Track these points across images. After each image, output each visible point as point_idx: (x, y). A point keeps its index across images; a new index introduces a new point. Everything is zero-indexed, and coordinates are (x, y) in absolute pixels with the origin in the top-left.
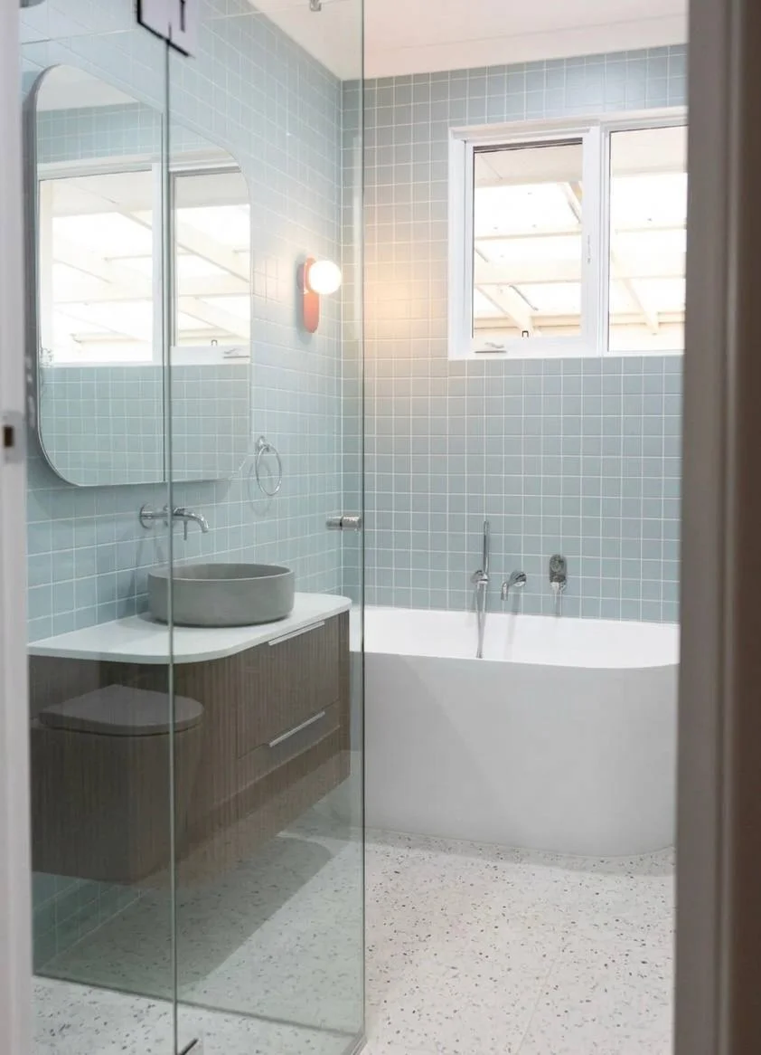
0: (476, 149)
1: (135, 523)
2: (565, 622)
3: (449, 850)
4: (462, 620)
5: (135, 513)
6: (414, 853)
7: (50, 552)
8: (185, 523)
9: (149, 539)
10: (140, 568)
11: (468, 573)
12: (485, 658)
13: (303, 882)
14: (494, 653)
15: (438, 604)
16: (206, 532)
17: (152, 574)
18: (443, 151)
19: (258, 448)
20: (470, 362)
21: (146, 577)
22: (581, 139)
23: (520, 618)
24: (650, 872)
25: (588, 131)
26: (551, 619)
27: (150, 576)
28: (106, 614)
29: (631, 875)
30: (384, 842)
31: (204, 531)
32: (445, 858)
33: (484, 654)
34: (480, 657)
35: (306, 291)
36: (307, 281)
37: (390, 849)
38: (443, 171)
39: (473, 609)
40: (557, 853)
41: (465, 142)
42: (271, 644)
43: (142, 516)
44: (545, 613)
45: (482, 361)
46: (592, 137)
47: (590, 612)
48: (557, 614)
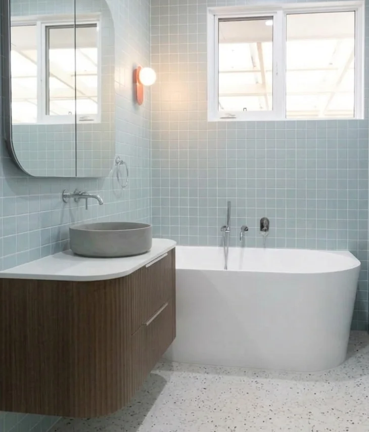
0: (220, 20)
1: (60, 200)
2: (269, 250)
3: (228, 373)
4: (216, 251)
5: (60, 194)
6: (210, 376)
7: (16, 216)
8: (87, 199)
9: (67, 209)
10: (62, 225)
11: (218, 227)
12: (229, 269)
13: (155, 399)
14: (233, 267)
15: (203, 243)
16: (102, 204)
17: (71, 228)
18: (204, 19)
19: (117, 163)
20: (218, 122)
21: (68, 229)
22: (273, 17)
23: (247, 249)
24: (337, 380)
25: (276, 13)
26: (261, 250)
27: (70, 229)
28: (45, 252)
29: (328, 382)
30: (193, 371)
31: (101, 203)
32: (227, 378)
33: (228, 267)
34: (226, 269)
35: (138, 84)
36: (138, 79)
37: (198, 375)
38: (204, 29)
39: (221, 245)
40: (285, 372)
41: (214, 15)
42: (147, 266)
43: (64, 196)
44: (258, 246)
45: (225, 122)
46: (279, 15)
47: (280, 245)
48: (265, 247)
